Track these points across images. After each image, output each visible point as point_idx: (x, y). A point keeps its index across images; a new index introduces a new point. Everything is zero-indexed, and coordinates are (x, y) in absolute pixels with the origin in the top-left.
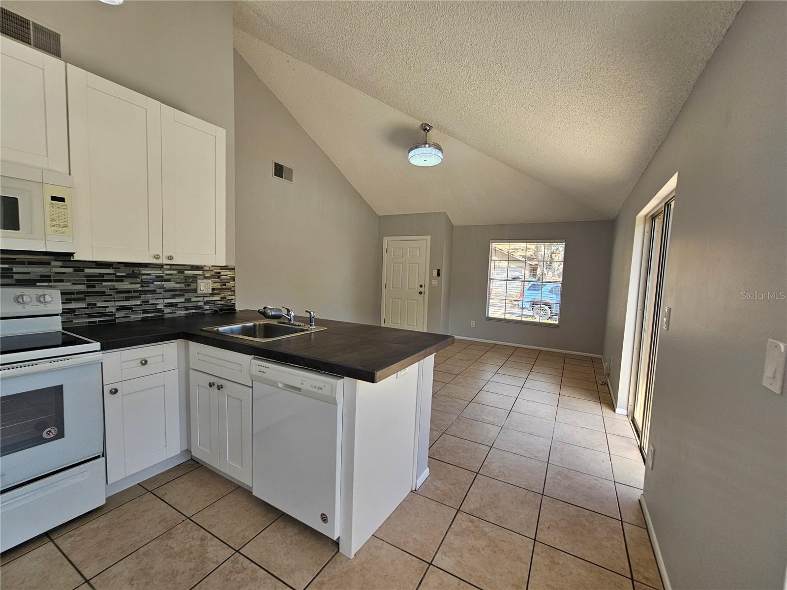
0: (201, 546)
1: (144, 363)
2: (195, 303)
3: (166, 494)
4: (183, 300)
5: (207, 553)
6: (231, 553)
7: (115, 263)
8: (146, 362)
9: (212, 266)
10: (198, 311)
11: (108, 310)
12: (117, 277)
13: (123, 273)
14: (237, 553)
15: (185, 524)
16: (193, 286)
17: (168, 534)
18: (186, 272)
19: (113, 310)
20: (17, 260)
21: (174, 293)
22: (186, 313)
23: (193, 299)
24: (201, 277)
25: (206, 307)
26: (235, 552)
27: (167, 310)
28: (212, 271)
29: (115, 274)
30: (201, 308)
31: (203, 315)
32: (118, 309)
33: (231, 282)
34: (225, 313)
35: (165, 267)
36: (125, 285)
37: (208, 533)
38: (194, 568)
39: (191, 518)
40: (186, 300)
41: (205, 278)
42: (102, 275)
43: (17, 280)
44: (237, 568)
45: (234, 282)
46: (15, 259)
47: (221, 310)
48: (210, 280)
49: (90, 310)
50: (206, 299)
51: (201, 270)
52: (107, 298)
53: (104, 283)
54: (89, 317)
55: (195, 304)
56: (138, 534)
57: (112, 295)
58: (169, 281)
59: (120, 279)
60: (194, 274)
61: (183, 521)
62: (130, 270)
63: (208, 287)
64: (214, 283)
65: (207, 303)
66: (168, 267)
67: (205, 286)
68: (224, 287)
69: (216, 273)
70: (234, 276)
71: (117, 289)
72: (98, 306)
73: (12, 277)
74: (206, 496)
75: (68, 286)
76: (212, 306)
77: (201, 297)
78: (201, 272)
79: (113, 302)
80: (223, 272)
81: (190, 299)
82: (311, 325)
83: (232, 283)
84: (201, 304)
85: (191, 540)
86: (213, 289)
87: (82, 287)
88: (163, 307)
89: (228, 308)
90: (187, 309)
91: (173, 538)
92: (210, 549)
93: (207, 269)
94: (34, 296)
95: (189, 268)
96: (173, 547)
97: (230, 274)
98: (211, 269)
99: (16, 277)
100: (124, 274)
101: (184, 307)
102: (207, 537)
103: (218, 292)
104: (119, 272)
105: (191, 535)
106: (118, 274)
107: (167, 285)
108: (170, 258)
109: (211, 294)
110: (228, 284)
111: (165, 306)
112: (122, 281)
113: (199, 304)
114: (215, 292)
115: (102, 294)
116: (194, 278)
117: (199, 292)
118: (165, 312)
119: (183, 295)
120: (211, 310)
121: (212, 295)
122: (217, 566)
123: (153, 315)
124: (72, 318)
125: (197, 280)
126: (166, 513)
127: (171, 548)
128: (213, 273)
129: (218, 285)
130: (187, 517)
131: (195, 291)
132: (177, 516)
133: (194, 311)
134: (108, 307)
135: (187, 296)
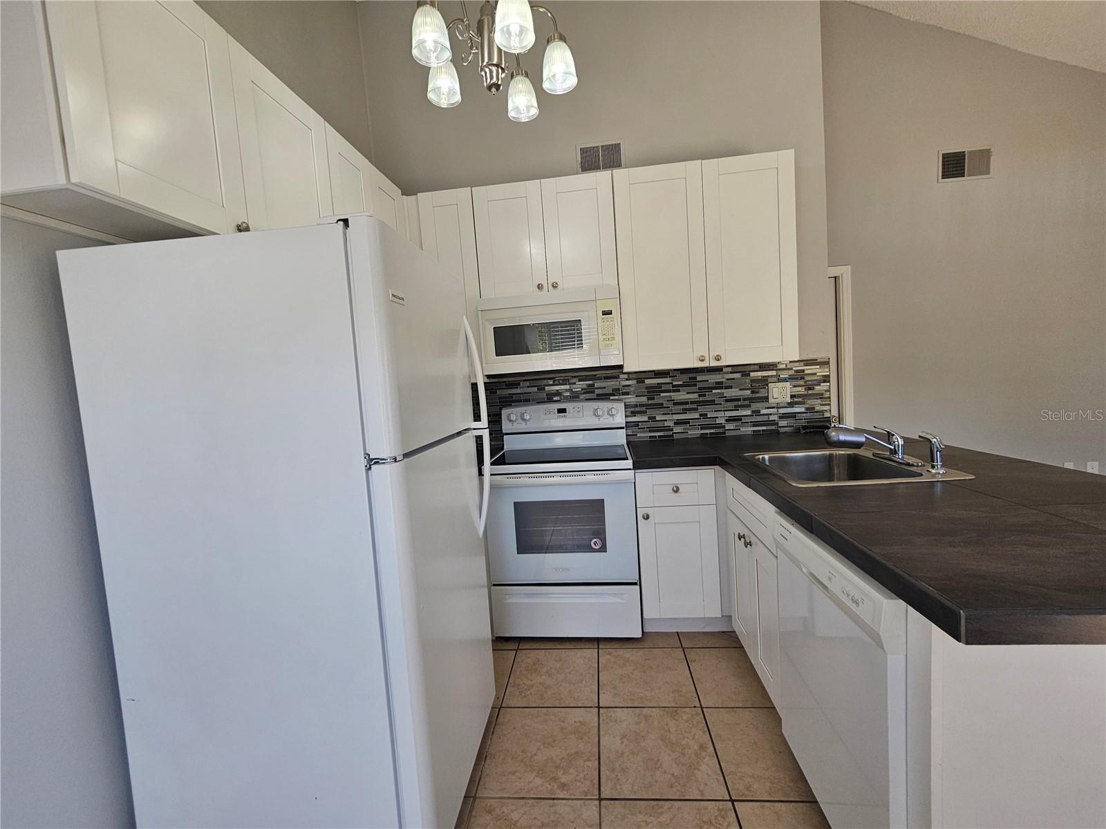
0: (696, 754)
1: (676, 490)
2: (767, 417)
3: (694, 661)
4: (749, 413)
5: (699, 770)
6: (723, 797)
7: (671, 370)
8: (678, 489)
9: (791, 362)
10: (769, 428)
11: (666, 424)
12: (673, 386)
13: (679, 381)
14: (730, 803)
15: (694, 713)
16: (762, 393)
17: (673, 711)
18: (752, 374)
19: (671, 424)
20: (597, 376)
21: (737, 403)
22: (753, 431)
23: (764, 411)
24: (775, 379)
25: (783, 423)
26: (728, 798)
27: (729, 426)
28: (792, 369)
29: (672, 383)
30: (774, 423)
31: (777, 433)
32: (675, 423)
33: (822, 384)
34: (810, 432)
35: (725, 370)
36: (682, 396)
37: (711, 744)
38: (677, 776)
39: (704, 709)
40: (753, 412)
41: (780, 380)
42: (660, 385)
43: (598, 395)
44: (720, 824)
45: (828, 384)
46: (596, 375)
47: (804, 428)
48: (789, 383)
49: (651, 424)
50: (782, 411)
51: (773, 370)
52: (665, 411)
53: (662, 394)
54: (650, 431)
55: (765, 418)
56: (652, 690)
57: (669, 407)
58: (730, 387)
59: (676, 389)
60: (763, 377)
61: (695, 707)
62: (686, 377)
63: (783, 393)
64: (795, 386)
65: (784, 416)
66: (729, 369)
67: (780, 393)
68: (810, 392)
69: (797, 371)
70: (828, 373)
71: (673, 400)
72: (657, 419)
73: (594, 392)
74: (735, 693)
75: (632, 399)
76: (791, 421)
77: (774, 408)
78: (774, 373)
79: (671, 415)
80: (809, 370)
81: (759, 411)
82: (933, 467)
83: (824, 386)
84: (775, 418)
85: (691, 738)
86: (792, 396)
87: (644, 400)
88: (723, 422)
89: (819, 424)
90: (755, 424)
91: (677, 720)
92: (703, 768)
93: (784, 366)
94: (606, 410)
95: (756, 367)
96: (671, 731)
97: (820, 372)
98: (788, 367)
99: (597, 391)
100: (681, 383)
101: (751, 422)
102: (708, 748)
103: (800, 400)
104: (676, 381)
105: (694, 731)
106: (674, 383)
107: (728, 393)
108: (718, 358)
109: (789, 403)
110: (817, 388)
111: (727, 420)
112: (679, 391)
113: (772, 418)
114: (796, 400)
115: (660, 406)
116: (765, 382)
117: (771, 400)
118: (727, 428)
119: (749, 406)
120: (791, 426)
121: (791, 405)
122: (699, 798)
123: (712, 431)
124: (636, 432)
125: (767, 385)
126: (684, 685)
127: (669, 731)
128: (792, 372)
129: (801, 390)
130: (701, 705)
131: (766, 399)
132: (692, 697)
133: (764, 428)
134: (666, 420)
135: (755, 406)
